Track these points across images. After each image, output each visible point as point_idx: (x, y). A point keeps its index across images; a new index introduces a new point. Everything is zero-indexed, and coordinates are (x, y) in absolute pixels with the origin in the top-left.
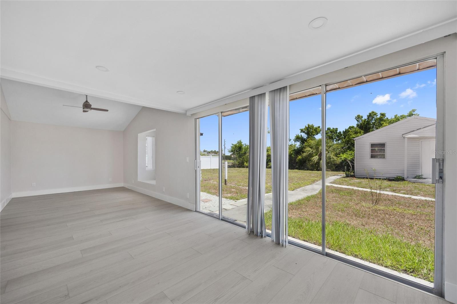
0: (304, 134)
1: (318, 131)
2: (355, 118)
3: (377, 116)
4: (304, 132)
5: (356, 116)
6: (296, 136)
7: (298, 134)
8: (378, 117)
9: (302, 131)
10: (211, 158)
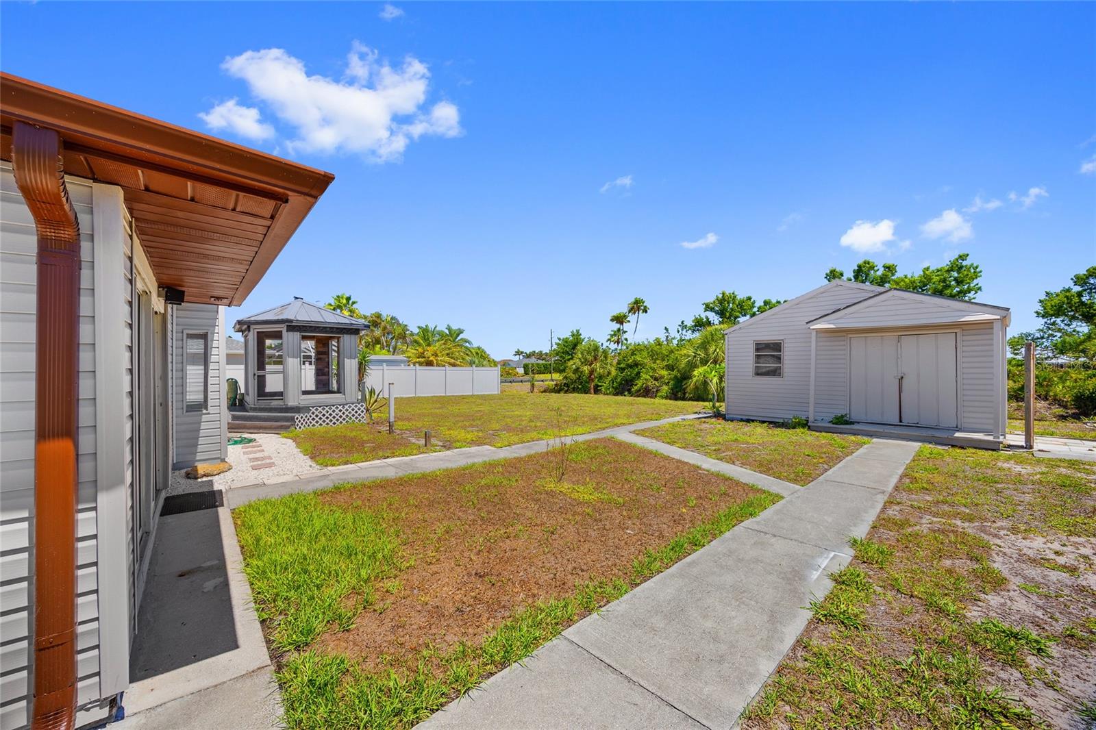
0: (714, 314)
1: (745, 308)
2: (826, 277)
3: (878, 270)
4: (712, 310)
5: (828, 272)
6: (694, 318)
7: (699, 316)
8: (879, 273)
9: (708, 308)
10: (475, 372)
